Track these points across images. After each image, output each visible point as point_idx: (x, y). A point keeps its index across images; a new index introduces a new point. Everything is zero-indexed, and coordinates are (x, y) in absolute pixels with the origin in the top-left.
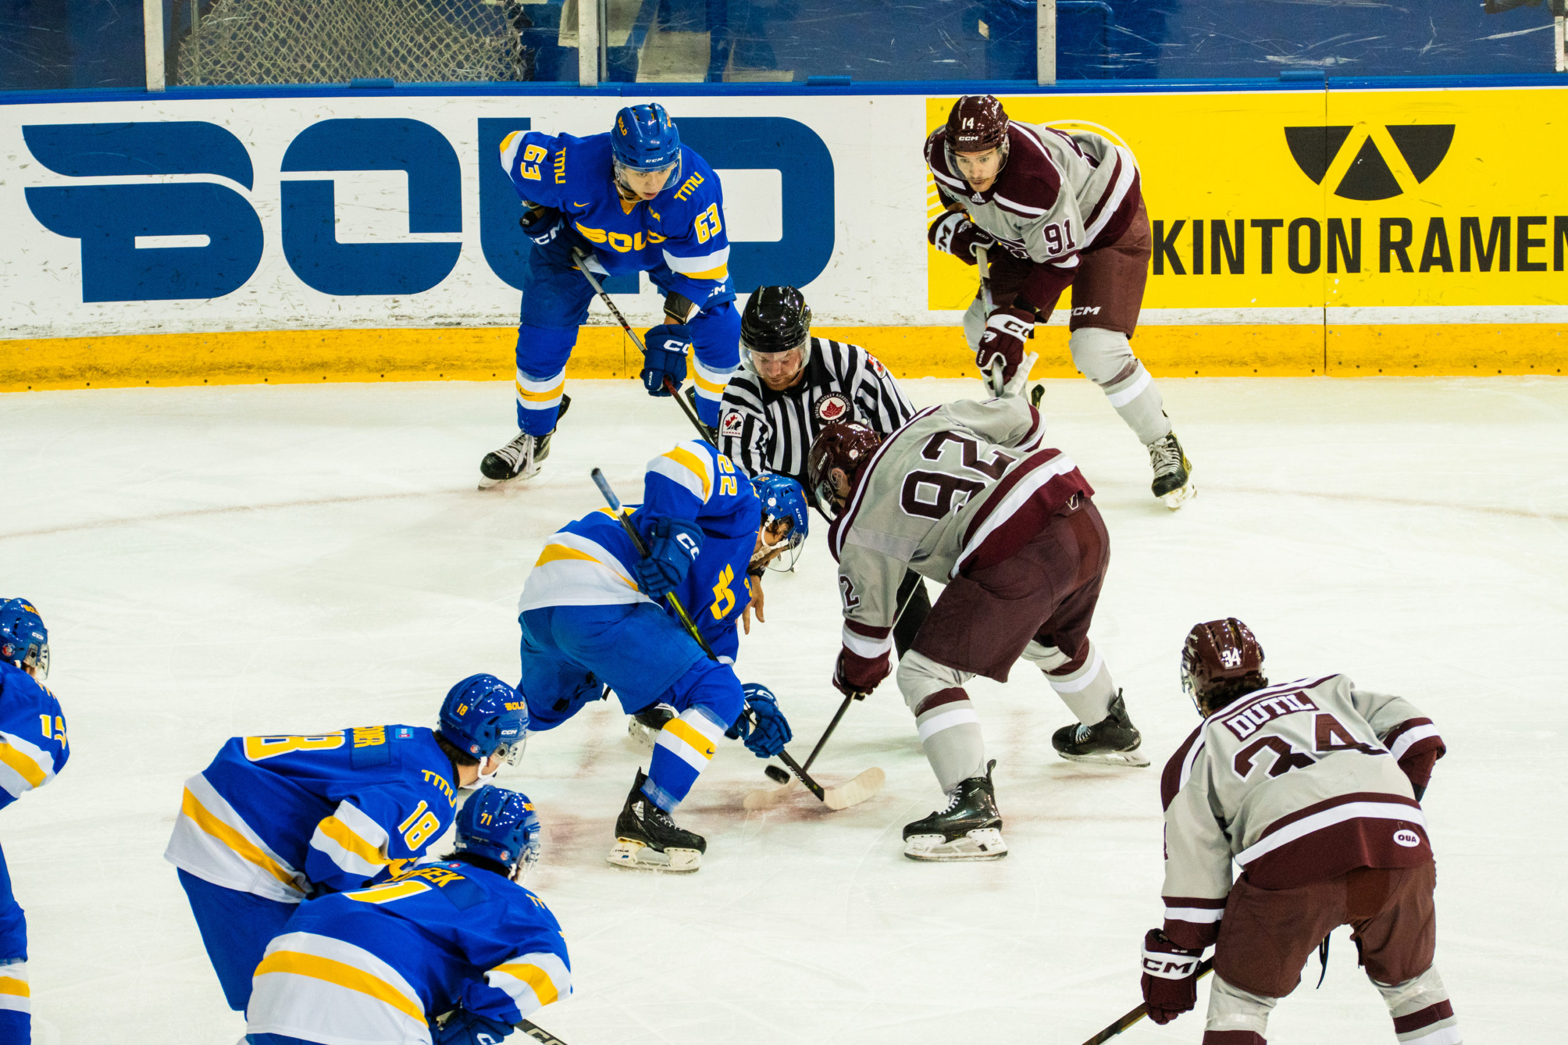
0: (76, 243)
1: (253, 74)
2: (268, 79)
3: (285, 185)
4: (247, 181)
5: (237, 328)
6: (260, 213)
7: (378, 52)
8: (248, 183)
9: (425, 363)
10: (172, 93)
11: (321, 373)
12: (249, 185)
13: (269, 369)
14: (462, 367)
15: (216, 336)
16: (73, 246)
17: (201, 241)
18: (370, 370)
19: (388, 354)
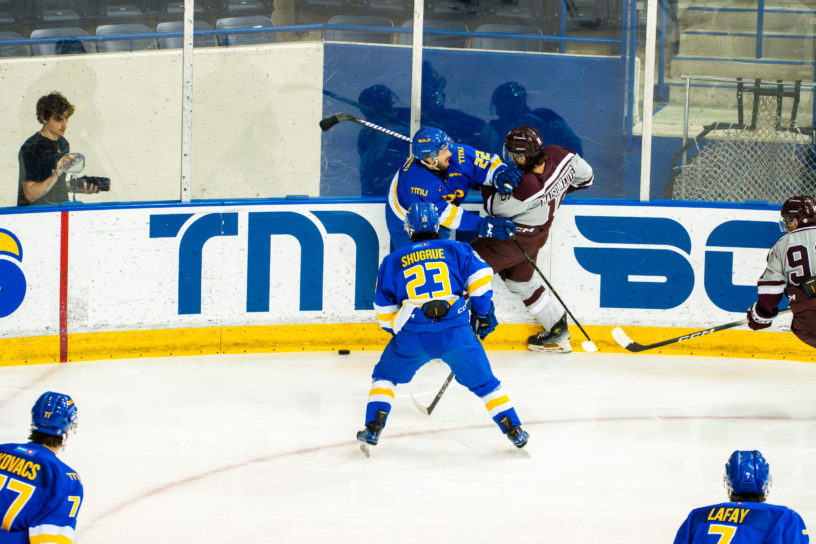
0: (598, 277)
1: (712, 196)
2: (719, 199)
3: (707, 253)
4: (688, 249)
5: (678, 325)
6: (693, 267)
7: (778, 187)
8: (688, 251)
9: (776, 350)
10: (652, 202)
11: (720, 352)
12: (689, 252)
13: (693, 348)
14: (795, 354)
15: (666, 329)
16: (597, 278)
17: (662, 279)
18: (747, 352)
19: (756, 344)
